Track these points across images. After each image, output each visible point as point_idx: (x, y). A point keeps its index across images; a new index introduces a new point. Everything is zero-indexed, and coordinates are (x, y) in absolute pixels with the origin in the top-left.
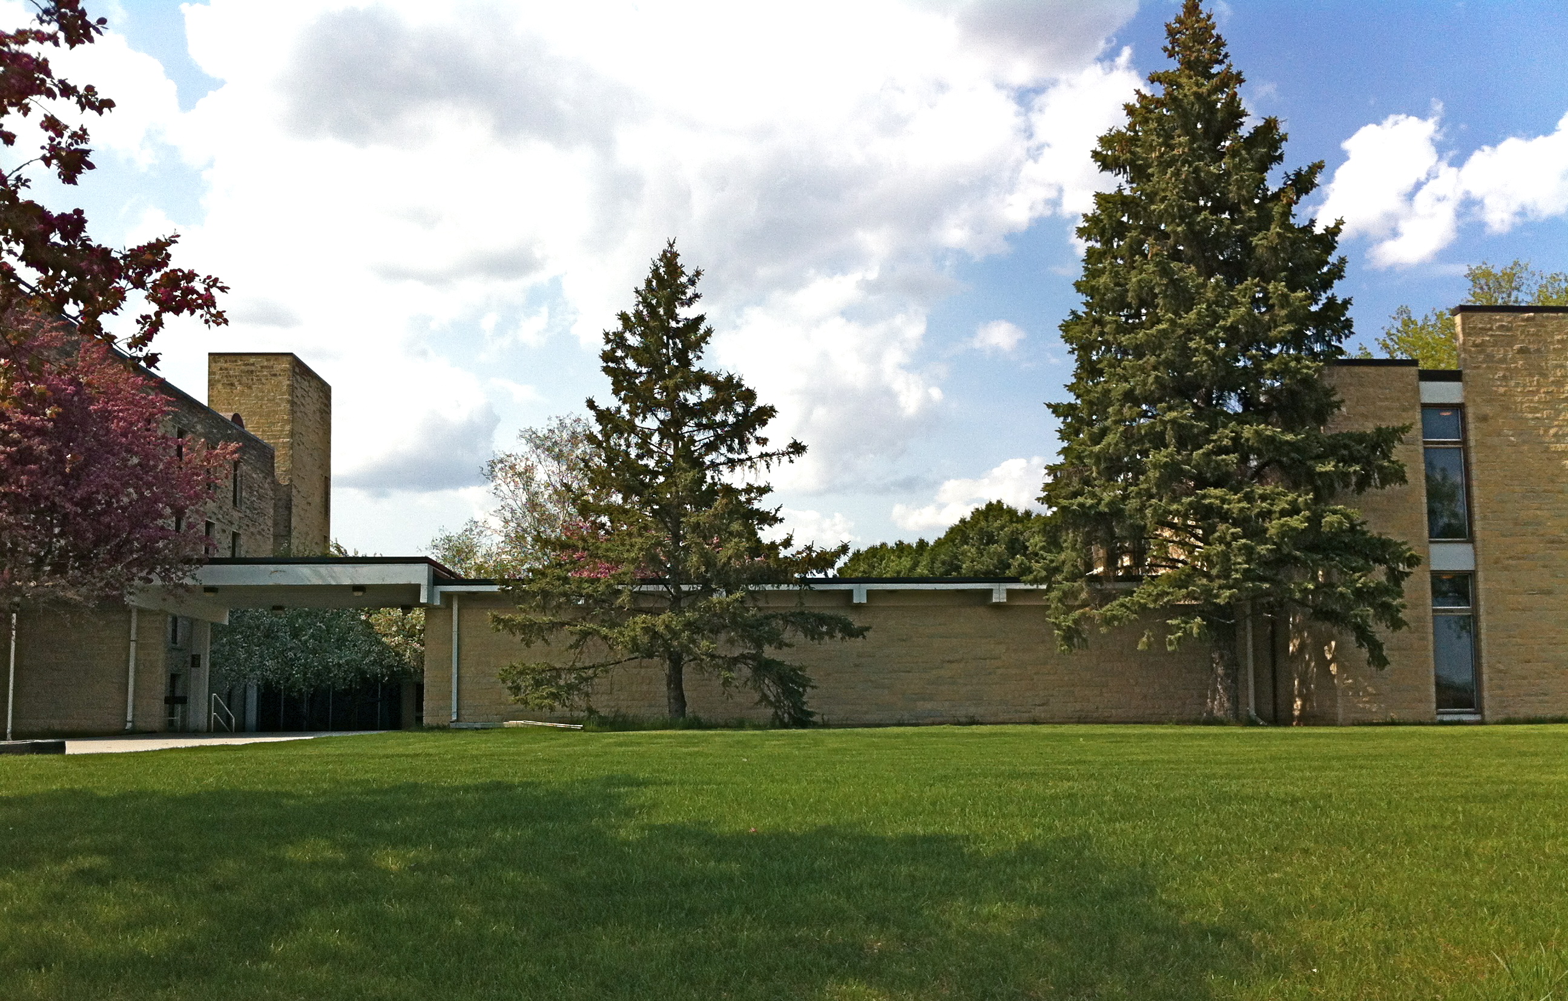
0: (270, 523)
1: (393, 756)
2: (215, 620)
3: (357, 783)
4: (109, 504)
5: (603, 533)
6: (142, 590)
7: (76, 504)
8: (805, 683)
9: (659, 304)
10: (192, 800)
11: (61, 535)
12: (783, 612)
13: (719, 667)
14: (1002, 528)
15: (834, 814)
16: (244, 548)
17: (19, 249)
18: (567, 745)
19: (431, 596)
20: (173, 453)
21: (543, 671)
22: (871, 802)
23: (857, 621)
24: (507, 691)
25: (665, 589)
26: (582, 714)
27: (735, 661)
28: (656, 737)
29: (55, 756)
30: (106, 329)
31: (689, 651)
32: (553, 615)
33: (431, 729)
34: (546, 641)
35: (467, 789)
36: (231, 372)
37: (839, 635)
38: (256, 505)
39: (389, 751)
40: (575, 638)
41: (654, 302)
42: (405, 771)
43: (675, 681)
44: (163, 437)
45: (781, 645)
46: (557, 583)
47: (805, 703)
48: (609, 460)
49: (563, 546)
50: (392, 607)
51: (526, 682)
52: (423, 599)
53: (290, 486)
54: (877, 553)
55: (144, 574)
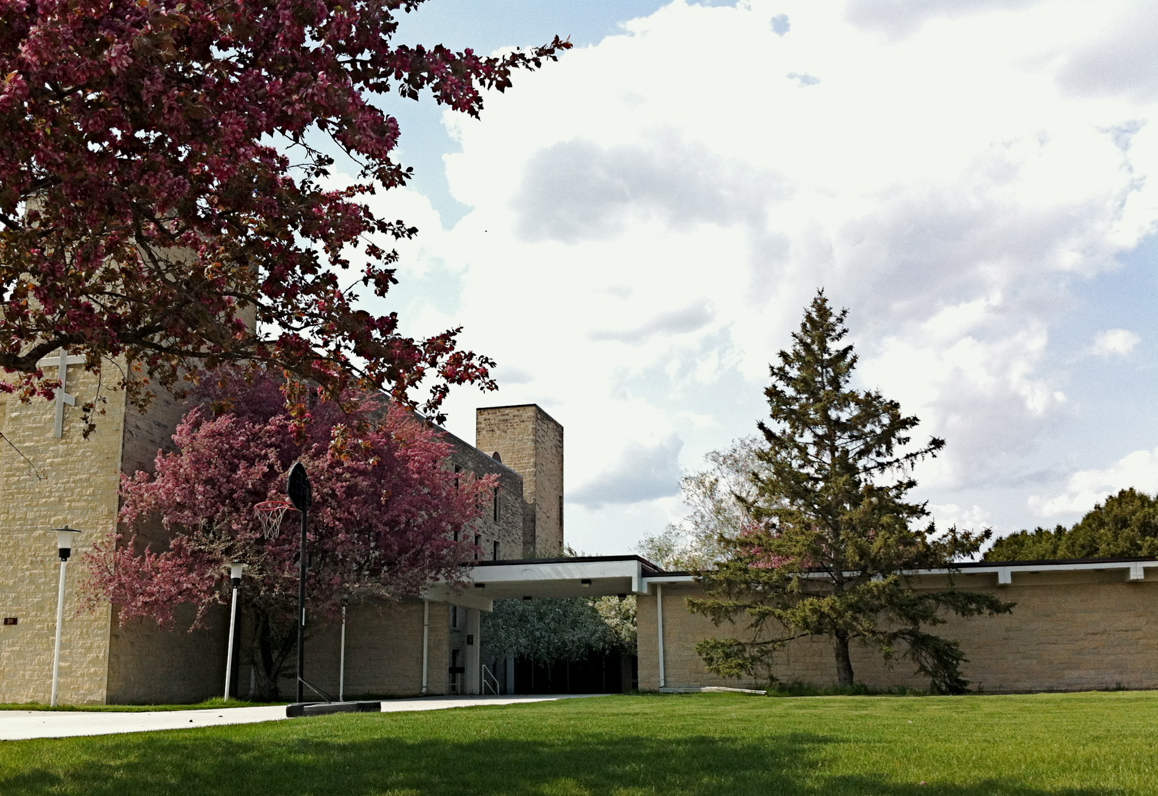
0: (520, 533)
1: (618, 714)
2: (484, 609)
3: (593, 736)
4: (408, 523)
5: (774, 531)
6: (433, 586)
7: (385, 524)
8: (959, 657)
9: (813, 342)
10: (474, 747)
11: (376, 548)
12: (935, 593)
13: (881, 641)
14: (1133, 513)
15: (996, 769)
16: (502, 554)
17: (352, 345)
18: (754, 708)
19: (640, 585)
20: (452, 484)
21: (731, 645)
22: (1029, 760)
23: (1003, 599)
24: (703, 663)
25: (829, 576)
26: (765, 681)
27: (895, 636)
28: (829, 701)
29: (375, 713)
30: (411, 398)
31: (853, 629)
32: (737, 600)
33: (645, 693)
34: (732, 621)
35: (679, 742)
36: (492, 422)
37: (988, 612)
38: (510, 520)
39: (615, 711)
40: (755, 618)
41: (809, 341)
42: (629, 726)
43: (843, 655)
44: (446, 473)
45: (935, 622)
46: (739, 573)
47: (960, 673)
48: (778, 473)
49: (743, 544)
50: (610, 595)
51: (718, 654)
52: (635, 588)
53: (534, 504)
54: (1017, 540)
55: (433, 574)
